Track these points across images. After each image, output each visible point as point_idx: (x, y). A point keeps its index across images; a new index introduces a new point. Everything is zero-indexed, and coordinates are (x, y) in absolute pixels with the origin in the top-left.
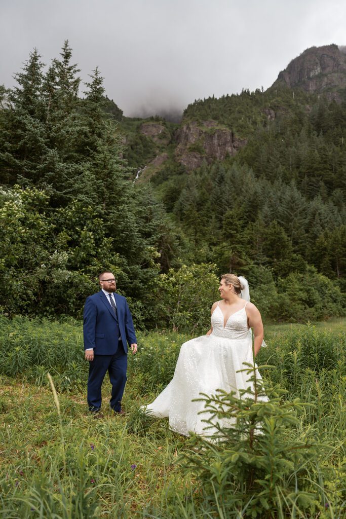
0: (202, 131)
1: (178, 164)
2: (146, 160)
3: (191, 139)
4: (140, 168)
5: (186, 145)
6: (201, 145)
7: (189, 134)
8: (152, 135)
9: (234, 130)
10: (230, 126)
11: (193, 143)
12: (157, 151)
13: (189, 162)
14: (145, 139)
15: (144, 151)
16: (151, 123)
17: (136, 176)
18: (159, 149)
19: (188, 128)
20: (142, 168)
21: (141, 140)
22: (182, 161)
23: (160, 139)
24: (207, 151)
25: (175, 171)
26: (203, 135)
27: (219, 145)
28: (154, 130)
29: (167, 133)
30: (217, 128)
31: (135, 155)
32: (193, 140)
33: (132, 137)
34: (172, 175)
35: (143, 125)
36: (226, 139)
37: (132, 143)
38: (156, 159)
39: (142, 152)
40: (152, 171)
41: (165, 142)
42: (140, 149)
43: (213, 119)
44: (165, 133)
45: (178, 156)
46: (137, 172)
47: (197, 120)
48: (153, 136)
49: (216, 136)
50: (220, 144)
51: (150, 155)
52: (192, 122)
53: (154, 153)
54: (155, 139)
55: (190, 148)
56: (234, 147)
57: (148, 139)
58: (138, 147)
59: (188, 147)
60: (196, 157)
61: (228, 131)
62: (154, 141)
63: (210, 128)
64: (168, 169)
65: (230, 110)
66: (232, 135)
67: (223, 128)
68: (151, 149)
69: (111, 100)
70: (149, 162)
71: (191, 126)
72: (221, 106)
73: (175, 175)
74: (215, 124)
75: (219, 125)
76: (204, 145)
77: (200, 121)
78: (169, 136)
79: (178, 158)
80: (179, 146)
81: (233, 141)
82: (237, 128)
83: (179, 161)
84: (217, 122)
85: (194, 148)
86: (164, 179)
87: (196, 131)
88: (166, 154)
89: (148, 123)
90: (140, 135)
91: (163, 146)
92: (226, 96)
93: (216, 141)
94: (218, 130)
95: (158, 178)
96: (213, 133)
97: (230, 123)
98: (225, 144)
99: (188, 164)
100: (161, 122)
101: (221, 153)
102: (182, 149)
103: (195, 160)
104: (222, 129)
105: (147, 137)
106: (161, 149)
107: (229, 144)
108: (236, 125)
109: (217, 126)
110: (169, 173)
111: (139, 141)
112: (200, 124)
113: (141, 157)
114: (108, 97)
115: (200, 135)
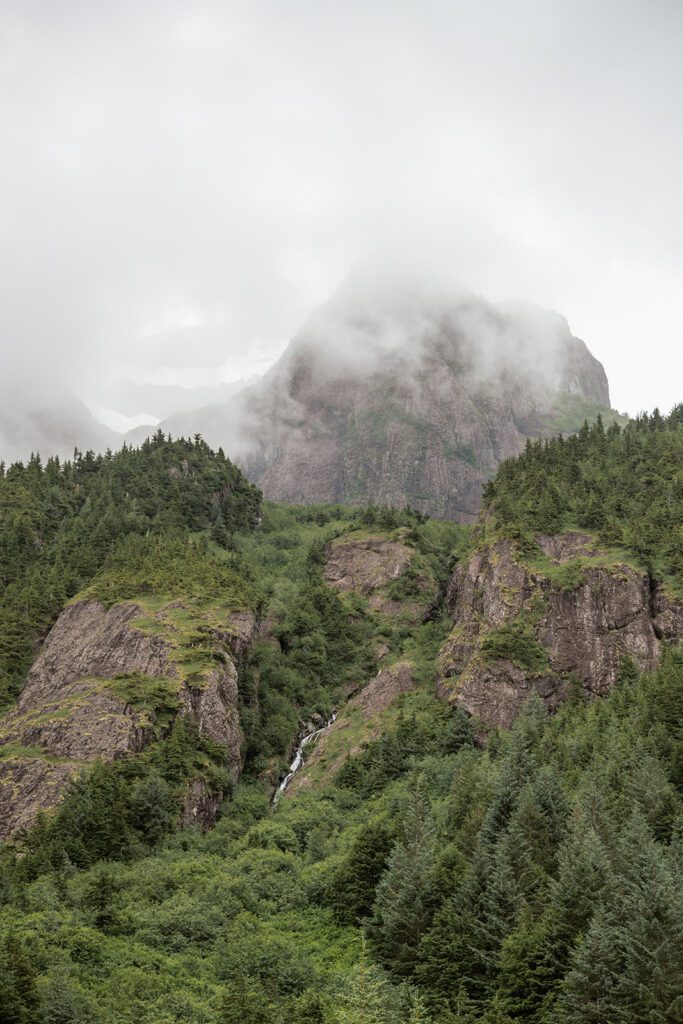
0: (534, 580)
1: (448, 710)
2: (338, 690)
3: (493, 608)
4: (311, 726)
5: (476, 630)
6: (529, 631)
7: (488, 589)
8: (365, 588)
9: (660, 565)
10: (642, 554)
11: (503, 625)
12: (382, 650)
13: (487, 701)
14: (337, 608)
15: (330, 654)
16: (364, 536)
17: (292, 759)
18: (387, 640)
19: (484, 565)
20: (319, 725)
21: (321, 608)
22: (460, 697)
23: (396, 599)
24: (554, 652)
25: (433, 737)
26: (538, 593)
27: (600, 630)
28: (374, 562)
29: (420, 572)
30: (592, 563)
31: (292, 676)
32: (497, 613)
33: (283, 600)
34: (420, 754)
35: (337, 542)
36: (624, 603)
37: (287, 626)
38: (373, 684)
39: (323, 658)
40: (350, 735)
41: (414, 609)
42: (313, 649)
43: (583, 526)
44: (412, 576)
45: (448, 676)
46: (299, 740)
47: (517, 537)
48: (370, 591)
49: (587, 595)
50: (604, 622)
51: (354, 670)
52: (501, 542)
53: (369, 658)
54: (377, 601)
55: (487, 646)
56: (658, 634)
57: (347, 604)
58: (306, 639)
59: (481, 640)
60: (511, 681)
61: (635, 570)
62: (370, 612)
63: (564, 562)
64: (407, 730)
65: (649, 483)
66: (652, 585)
67: (614, 560)
68: (359, 643)
69: (216, 451)
70: (350, 697)
71: (494, 560)
72: (616, 471)
73: (432, 753)
74: (588, 546)
75: (602, 550)
76: (543, 630)
77: (529, 536)
78: (431, 585)
79: (446, 683)
80: (451, 636)
81: (654, 611)
82: (672, 559)
83: (451, 697)
84: (595, 539)
85: (505, 646)
86: (389, 773)
87: (512, 577)
88: (408, 664)
89: (352, 537)
90: (319, 590)
91: (405, 626)
92: (650, 414)
93: (586, 616)
94: (595, 573)
95: (367, 766)
96: (576, 583)
97: (641, 542)
98: (621, 625)
99: (481, 708)
100: (402, 530)
101: (606, 661)
102: (462, 649)
103: (510, 691)
104: (609, 567)
105: (342, 595)
106: (396, 642)
107: (638, 624)
108: (668, 547)
109: (593, 554)
110: (411, 744)
111: (312, 617)
112: (528, 551)
113: (318, 679)
114: (205, 438)
115: (527, 592)
